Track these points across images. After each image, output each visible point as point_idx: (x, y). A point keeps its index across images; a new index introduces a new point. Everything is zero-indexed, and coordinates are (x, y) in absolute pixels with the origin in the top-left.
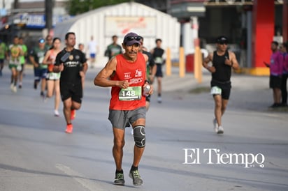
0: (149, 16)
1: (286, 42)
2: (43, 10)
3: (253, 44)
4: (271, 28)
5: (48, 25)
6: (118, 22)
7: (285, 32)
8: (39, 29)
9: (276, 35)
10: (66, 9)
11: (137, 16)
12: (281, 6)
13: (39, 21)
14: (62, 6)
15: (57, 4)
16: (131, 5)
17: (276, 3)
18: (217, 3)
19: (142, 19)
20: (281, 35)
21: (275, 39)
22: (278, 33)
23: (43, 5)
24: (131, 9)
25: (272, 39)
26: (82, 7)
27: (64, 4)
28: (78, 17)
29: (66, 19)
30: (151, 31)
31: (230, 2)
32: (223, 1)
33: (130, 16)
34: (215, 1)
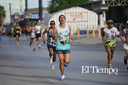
0: (84, 12)
2: (38, 12)
5: (41, 18)
6: (71, 15)
8: (37, 20)
10: (48, 11)
11: (79, 12)
13: (36, 16)
14: (46, 10)
15: (44, 9)
16: (76, 8)
18: (114, 5)
19: (81, 14)
23: (38, 10)
24: (76, 9)
26: (55, 9)
27: (47, 9)
28: (53, 14)
29: (48, 15)
30: (85, 19)
31: (119, 5)
32: (116, 4)
33: (76, 13)
34: (113, 4)
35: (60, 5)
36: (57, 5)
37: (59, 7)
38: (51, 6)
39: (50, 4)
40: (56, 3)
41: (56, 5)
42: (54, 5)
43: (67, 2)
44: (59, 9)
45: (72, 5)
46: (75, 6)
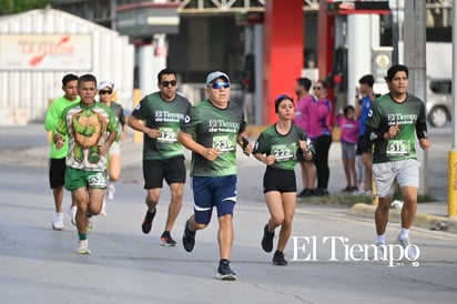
0: (78, 33)
1: (324, 79)
3: (265, 82)
4: (297, 53)
6: (20, 43)
7: (322, 62)
9: (306, 66)
11: (55, 33)
12: (314, 14)
16: (44, 13)
17: (306, 8)
18: (201, 9)
19: (65, 40)
20: (316, 66)
21: (305, 74)
22: (311, 64)
24: (45, 20)
25: (300, 73)
30: (82, 61)
31: (225, 8)
32: (213, 5)
33: (44, 33)
34: (197, 7)
46: (40, 6)
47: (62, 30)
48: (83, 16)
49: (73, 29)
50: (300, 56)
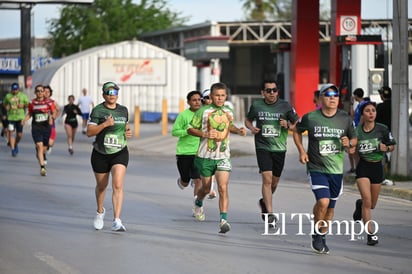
0: (156, 58)
2: (18, 50)
3: (291, 94)
4: (314, 73)
5: (25, 70)
6: (115, 65)
7: (333, 78)
8: (14, 75)
9: (321, 82)
10: (48, 49)
11: (140, 58)
12: (328, 44)
13: (13, 65)
14: (44, 46)
15: (36, 44)
16: (132, 44)
17: (321, 40)
18: (245, 41)
19: (147, 63)
22: (325, 80)
23: (19, 45)
24: (132, 48)
25: (316, 87)
26: (69, 46)
27: (45, 42)
28: (64, 59)
29: (49, 62)
30: (159, 78)
31: (262, 40)
32: (253, 38)
33: (132, 58)
34: (242, 39)
35: (85, 33)
36: (76, 33)
37: (82, 38)
38: (57, 36)
39: (54, 30)
40: (73, 27)
41: (72, 33)
42: (67, 32)
43: (106, 26)
44: (81, 46)
45: (120, 34)
46: (129, 38)
47: (144, 56)
48: (160, 46)
49: (152, 55)
50: (317, 75)
